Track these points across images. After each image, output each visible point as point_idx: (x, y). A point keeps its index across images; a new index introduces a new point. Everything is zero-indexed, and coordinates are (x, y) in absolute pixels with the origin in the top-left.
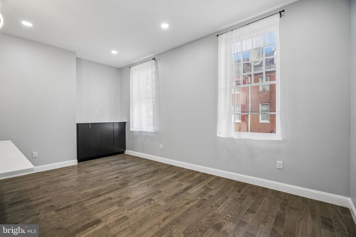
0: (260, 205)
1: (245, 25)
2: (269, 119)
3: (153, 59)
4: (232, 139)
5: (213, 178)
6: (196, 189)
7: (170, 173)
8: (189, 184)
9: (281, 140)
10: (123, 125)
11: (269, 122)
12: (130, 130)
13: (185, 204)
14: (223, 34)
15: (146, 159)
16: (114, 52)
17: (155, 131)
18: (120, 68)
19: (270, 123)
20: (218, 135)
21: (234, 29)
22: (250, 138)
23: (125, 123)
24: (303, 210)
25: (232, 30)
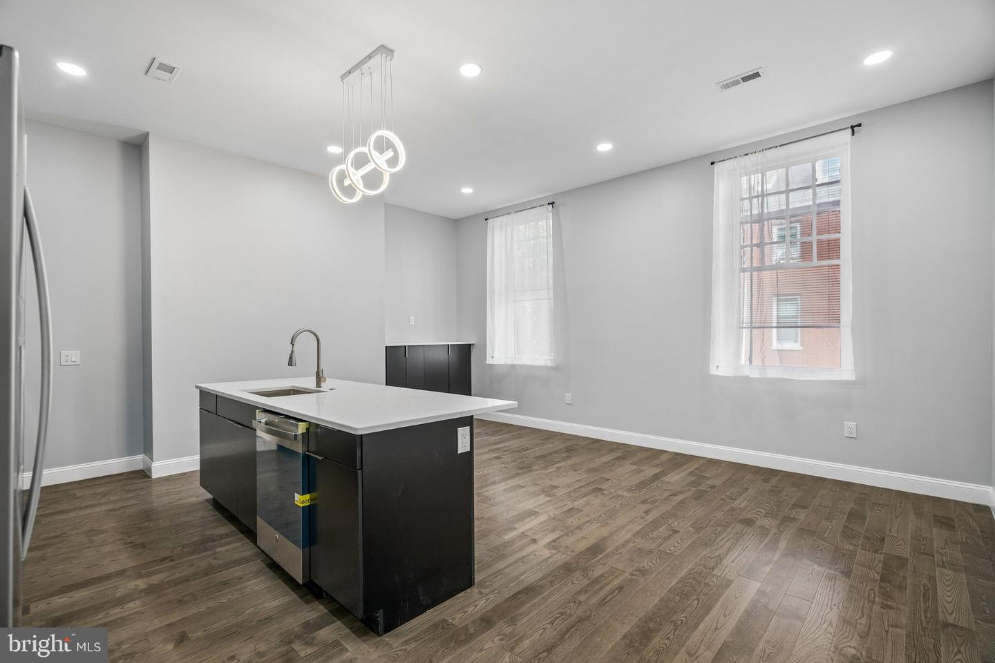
0: (814, 499)
1: (777, 147)
2: (799, 339)
3: (549, 204)
4: (746, 379)
5: (701, 462)
6: (678, 477)
7: (604, 452)
8: (655, 471)
9: (854, 379)
10: (465, 352)
11: (801, 348)
12: (487, 363)
13: (671, 495)
14: (726, 161)
15: (530, 428)
16: (467, 190)
17: (555, 365)
18: (456, 218)
19: (803, 350)
20: (713, 371)
21: (751, 153)
22: (786, 377)
23: (469, 346)
24: (900, 506)
25: (747, 154)
